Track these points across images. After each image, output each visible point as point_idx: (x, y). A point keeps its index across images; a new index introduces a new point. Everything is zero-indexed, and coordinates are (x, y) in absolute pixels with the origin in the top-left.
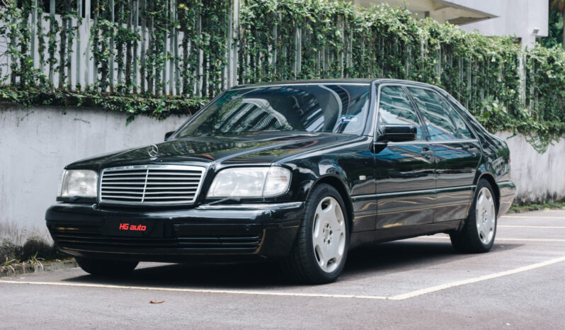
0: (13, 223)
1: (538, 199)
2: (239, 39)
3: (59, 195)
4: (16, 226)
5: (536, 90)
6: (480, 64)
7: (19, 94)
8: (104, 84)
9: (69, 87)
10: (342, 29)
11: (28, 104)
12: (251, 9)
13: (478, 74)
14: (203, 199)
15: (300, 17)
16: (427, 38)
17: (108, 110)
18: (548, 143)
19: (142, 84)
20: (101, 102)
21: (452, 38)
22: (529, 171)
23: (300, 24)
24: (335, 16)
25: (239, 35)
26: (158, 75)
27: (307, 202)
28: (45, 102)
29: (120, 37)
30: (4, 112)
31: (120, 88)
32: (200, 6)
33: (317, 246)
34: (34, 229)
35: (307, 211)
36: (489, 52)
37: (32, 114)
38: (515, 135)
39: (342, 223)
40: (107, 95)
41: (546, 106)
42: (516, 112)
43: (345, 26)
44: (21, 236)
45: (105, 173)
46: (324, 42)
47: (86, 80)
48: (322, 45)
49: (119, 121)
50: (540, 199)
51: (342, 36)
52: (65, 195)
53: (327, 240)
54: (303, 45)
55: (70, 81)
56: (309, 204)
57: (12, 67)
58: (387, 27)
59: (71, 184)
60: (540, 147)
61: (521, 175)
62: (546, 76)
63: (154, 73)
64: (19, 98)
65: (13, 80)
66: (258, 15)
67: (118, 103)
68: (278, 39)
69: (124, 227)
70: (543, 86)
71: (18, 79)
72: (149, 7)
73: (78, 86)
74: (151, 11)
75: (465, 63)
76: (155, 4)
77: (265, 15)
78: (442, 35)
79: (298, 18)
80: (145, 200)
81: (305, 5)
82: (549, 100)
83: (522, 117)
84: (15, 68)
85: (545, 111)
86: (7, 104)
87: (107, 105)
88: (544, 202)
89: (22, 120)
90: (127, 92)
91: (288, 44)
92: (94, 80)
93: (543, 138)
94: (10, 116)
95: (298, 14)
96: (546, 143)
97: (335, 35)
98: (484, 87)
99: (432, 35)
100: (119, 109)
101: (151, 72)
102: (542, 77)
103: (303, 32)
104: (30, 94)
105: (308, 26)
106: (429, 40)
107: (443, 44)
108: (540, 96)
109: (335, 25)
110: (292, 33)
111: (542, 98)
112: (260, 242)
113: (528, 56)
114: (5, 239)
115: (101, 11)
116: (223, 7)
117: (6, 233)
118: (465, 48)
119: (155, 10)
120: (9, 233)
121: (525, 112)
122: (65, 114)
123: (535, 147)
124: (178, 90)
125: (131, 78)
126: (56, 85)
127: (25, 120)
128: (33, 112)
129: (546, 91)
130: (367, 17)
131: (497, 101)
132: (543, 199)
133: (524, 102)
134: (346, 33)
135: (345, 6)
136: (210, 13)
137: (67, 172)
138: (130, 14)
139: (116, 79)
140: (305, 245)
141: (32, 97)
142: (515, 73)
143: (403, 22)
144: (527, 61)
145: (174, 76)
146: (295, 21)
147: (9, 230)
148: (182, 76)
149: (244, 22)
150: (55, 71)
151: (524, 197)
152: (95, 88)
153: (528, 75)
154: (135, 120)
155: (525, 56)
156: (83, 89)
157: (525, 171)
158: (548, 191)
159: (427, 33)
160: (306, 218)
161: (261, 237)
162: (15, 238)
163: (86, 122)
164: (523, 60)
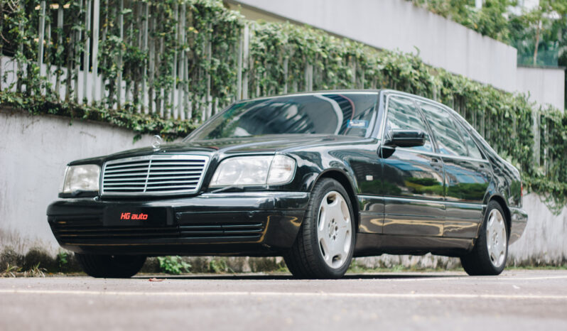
0: (15, 231)
1: (553, 261)
2: (249, 69)
3: (61, 191)
4: (18, 234)
5: (550, 151)
6: (493, 118)
7: (24, 100)
8: (111, 101)
9: (76, 100)
10: (354, 69)
11: (33, 110)
12: (262, 41)
13: (491, 129)
14: (206, 188)
15: (311, 53)
16: (440, 87)
17: (115, 126)
18: (563, 206)
19: (150, 105)
20: (108, 117)
21: (465, 90)
22: (544, 232)
23: (311, 61)
24: (346, 56)
25: (249, 66)
26: (166, 97)
27: (312, 193)
28: (51, 111)
29: (128, 55)
30: (9, 117)
31: (127, 106)
32: (209, 32)
33: (322, 239)
34: (37, 239)
35: (312, 203)
36: (502, 107)
37: (38, 123)
38: (529, 193)
39: (348, 220)
40: (114, 111)
41: (561, 169)
42: (530, 171)
43: (357, 67)
44: (24, 245)
45: (108, 166)
46: (336, 81)
47: (93, 95)
48: (333, 83)
49: (125, 138)
50: (555, 262)
51: (354, 76)
52: (67, 190)
53: (332, 236)
54: (314, 82)
55: (77, 94)
56: (314, 195)
57: (18, 75)
58: (399, 71)
59: (73, 179)
60: (555, 208)
61: (535, 235)
62: (560, 137)
63: (162, 94)
64: (24, 104)
65: (19, 88)
66: (269, 47)
67: (124, 120)
68: (288, 74)
69: (125, 216)
70: (558, 146)
71: (24, 87)
72: (158, 28)
73: (85, 101)
74: (160, 32)
75: (478, 117)
76: (164, 25)
77: (275, 48)
78: (455, 85)
79: (309, 54)
80: (147, 190)
81: (316, 42)
82: (563, 162)
83: (536, 176)
84: (21, 75)
85: (560, 173)
86: (12, 109)
87: (113, 120)
88: (560, 265)
89: (27, 127)
90: (135, 111)
91: (298, 80)
92: (101, 96)
93: (558, 199)
94: (15, 123)
95: (309, 50)
96: (561, 205)
97: (346, 75)
98: (498, 143)
99: (444, 84)
100: (126, 126)
101: (159, 93)
102: (557, 138)
103: (314, 70)
104: (36, 101)
105: (320, 63)
106: (442, 90)
107: (456, 95)
108: (555, 157)
109: (347, 65)
110: (303, 69)
111: (557, 159)
112: (263, 230)
113: (542, 116)
114: (6, 247)
115: (109, 27)
116: (233, 36)
117: (8, 241)
118: (479, 100)
119: (164, 32)
120: (12, 241)
121: (540, 171)
122: (71, 125)
123: (550, 208)
124: (186, 114)
125: (139, 97)
126: (63, 97)
127: (30, 127)
128: (38, 121)
129: (560, 153)
130: (379, 60)
131: (510, 157)
132: (558, 261)
133: (538, 161)
134: (358, 74)
135: (357, 47)
136: (220, 40)
137: (70, 168)
138: (139, 33)
139: (124, 97)
140: (309, 236)
141: (38, 104)
142: (529, 132)
143: (415, 68)
144: (541, 120)
145: (182, 100)
146: (306, 55)
147: (11, 238)
148: (190, 100)
149: (254, 52)
150: (62, 83)
151: (538, 258)
152: (102, 103)
153: (542, 135)
154: (142, 139)
155: (539, 116)
156: (89, 103)
157: (539, 232)
158: (563, 254)
159: (440, 83)
160: (310, 209)
161: (265, 225)
162: (18, 246)
163: (92, 136)
164: (537, 119)
